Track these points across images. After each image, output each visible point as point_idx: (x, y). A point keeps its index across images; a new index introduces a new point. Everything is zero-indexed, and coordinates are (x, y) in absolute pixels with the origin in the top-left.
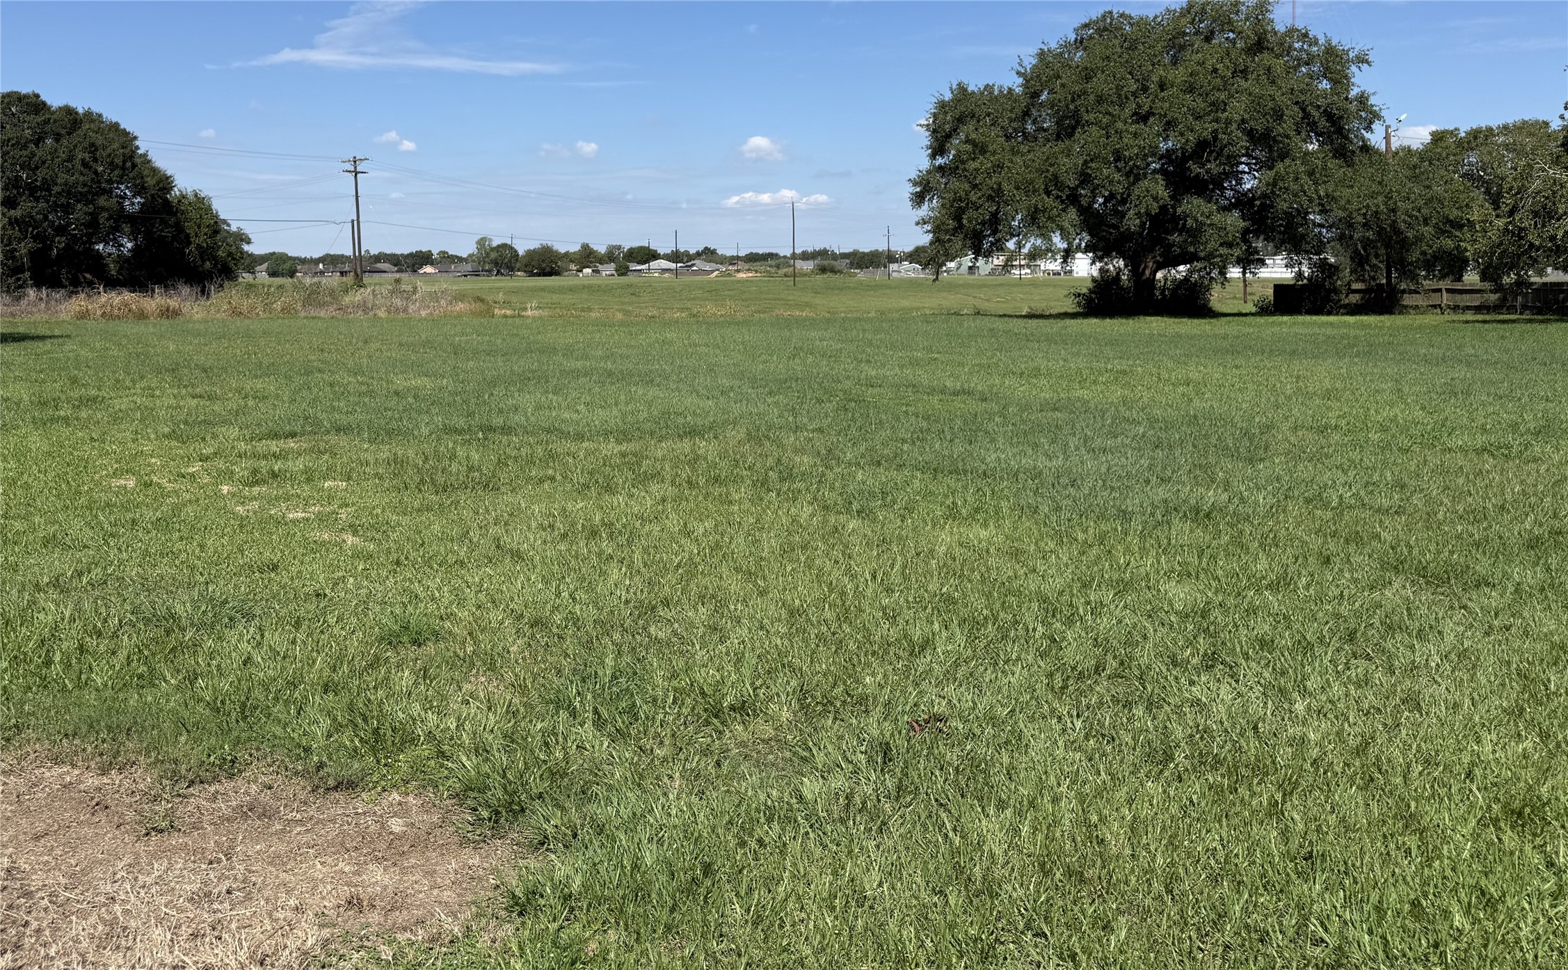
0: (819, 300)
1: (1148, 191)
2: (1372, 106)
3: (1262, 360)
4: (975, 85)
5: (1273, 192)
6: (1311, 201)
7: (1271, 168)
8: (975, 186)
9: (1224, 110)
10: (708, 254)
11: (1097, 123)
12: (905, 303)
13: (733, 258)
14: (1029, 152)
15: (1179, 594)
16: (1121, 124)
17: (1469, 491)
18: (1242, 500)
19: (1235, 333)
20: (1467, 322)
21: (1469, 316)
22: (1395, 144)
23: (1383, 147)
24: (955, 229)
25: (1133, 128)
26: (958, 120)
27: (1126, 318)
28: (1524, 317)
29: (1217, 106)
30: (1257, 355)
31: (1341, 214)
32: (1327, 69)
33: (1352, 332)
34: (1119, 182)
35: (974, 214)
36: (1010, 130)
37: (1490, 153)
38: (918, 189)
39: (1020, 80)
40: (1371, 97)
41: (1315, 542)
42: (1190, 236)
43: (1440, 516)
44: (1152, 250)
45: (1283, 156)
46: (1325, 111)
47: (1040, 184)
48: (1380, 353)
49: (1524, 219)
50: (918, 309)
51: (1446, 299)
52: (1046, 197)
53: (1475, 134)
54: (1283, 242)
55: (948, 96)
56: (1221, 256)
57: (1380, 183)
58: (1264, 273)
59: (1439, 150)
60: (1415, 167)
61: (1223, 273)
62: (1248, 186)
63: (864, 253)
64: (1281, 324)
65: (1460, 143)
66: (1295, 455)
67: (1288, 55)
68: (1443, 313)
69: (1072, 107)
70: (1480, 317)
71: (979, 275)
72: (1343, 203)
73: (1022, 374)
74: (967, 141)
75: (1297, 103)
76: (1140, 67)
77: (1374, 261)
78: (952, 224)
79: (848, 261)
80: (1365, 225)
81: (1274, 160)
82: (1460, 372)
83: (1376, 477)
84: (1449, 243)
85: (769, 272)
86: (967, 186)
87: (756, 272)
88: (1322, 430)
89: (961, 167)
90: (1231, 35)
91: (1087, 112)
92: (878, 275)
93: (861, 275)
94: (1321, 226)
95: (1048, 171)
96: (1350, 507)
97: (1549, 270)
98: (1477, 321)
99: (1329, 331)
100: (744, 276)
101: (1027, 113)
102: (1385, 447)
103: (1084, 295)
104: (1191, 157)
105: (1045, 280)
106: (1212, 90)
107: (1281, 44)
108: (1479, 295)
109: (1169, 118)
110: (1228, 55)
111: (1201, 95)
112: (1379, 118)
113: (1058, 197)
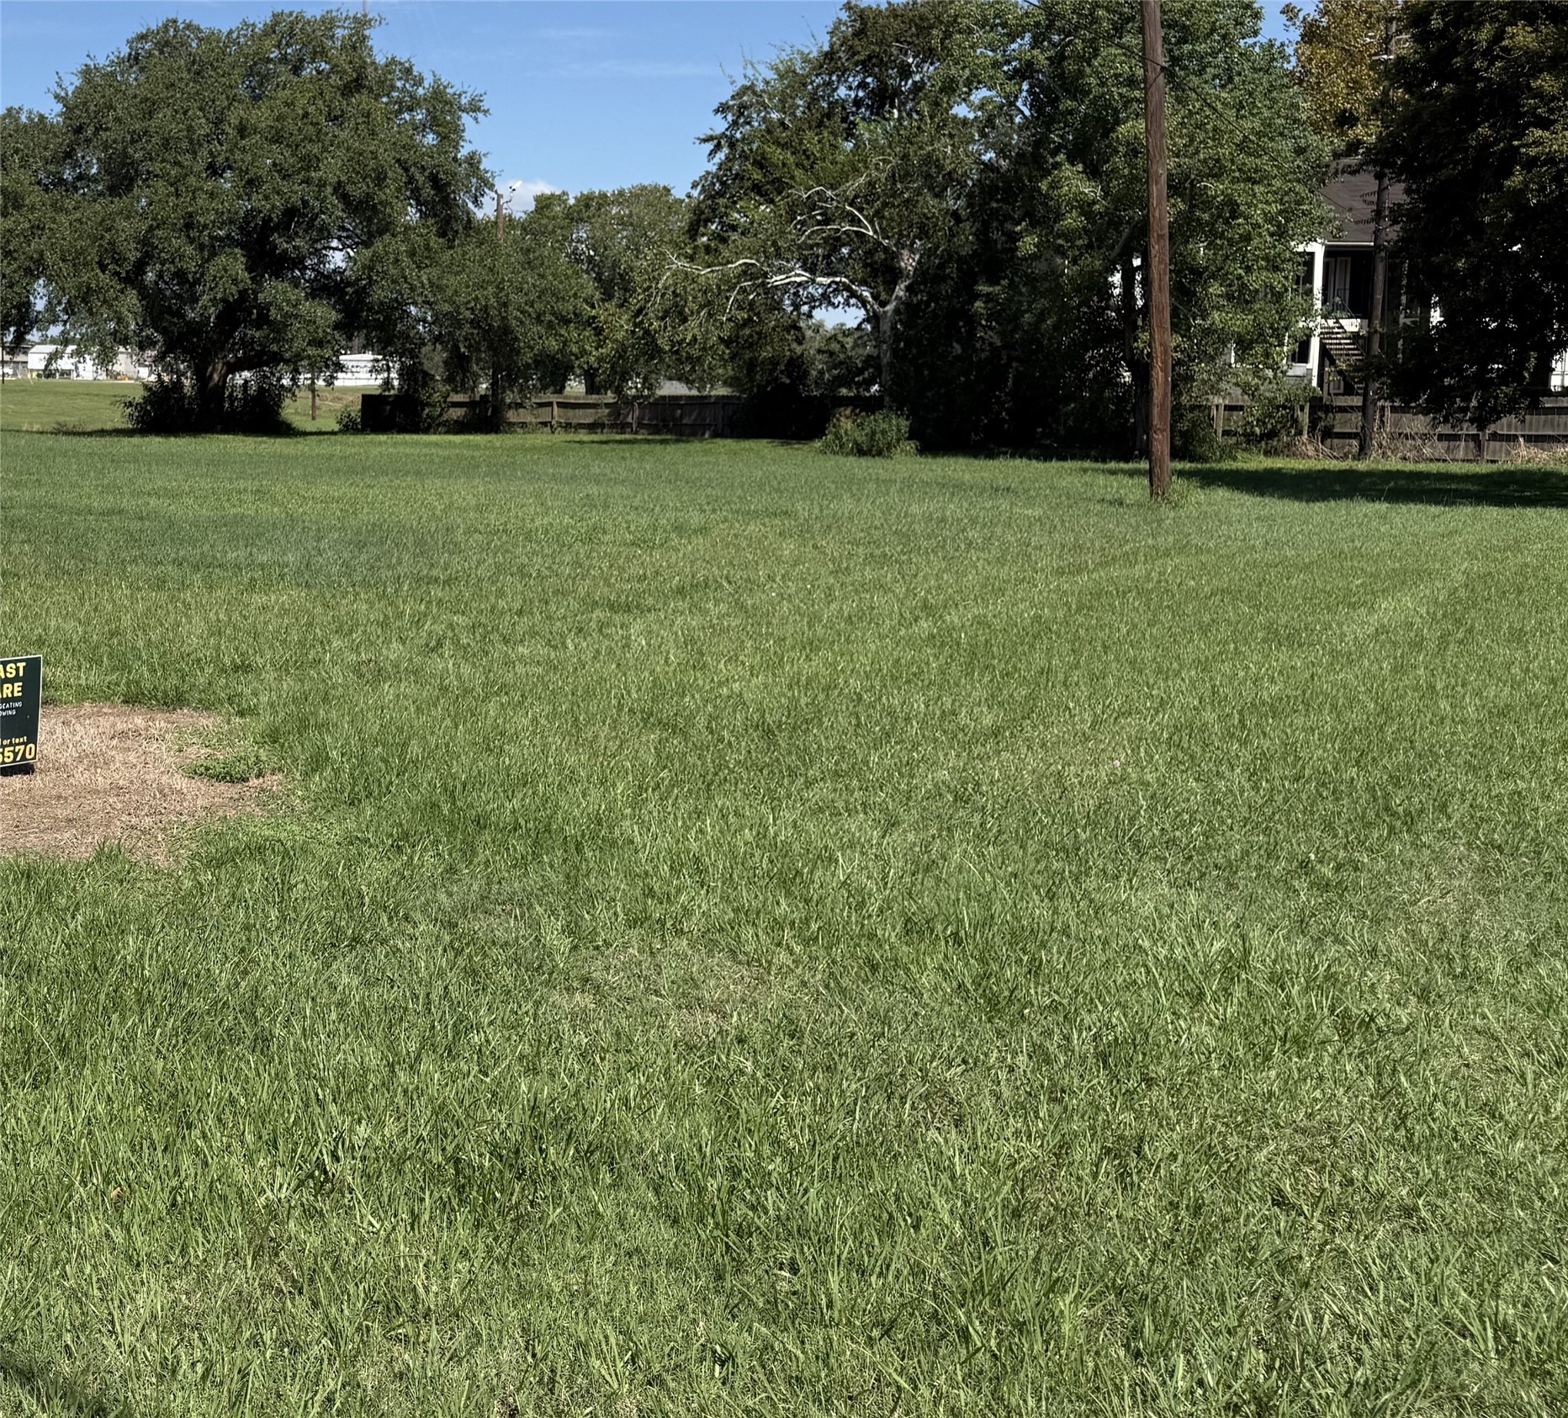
1: (226, 271)
2: (485, 171)
5: (369, 277)
6: (412, 289)
7: (368, 245)
9: (317, 169)
11: (163, 176)
16: (193, 179)
20: (581, 443)
21: (584, 436)
23: (492, 220)
25: (209, 185)
28: (639, 437)
29: (309, 163)
31: (448, 306)
32: (434, 118)
34: (191, 258)
36: (47, 175)
37: (602, 227)
39: (59, 107)
40: (484, 160)
42: (272, 331)
44: (223, 348)
45: (386, 228)
46: (431, 174)
47: (93, 255)
51: (557, 415)
52: (100, 274)
53: (586, 201)
56: (309, 357)
57: (491, 270)
58: (343, 380)
59: (544, 221)
62: (333, 266)
65: (568, 213)
67: (388, 95)
68: (554, 433)
70: (595, 437)
72: (449, 292)
75: (400, 162)
76: (213, 101)
77: (477, 368)
80: (472, 322)
81: (372, 236)
84: (553, 345)
90: (324, 67)
91: (150, 159)
95: (102, 237)
98: (593, 442)
101: (69, 155)
103: (137, 405)
104: (276, 228)
106: (302, 141)
107: (381, 82)
108: (593, 411)
109: (251, 175)
110: (321, 94)
111: (290, 146)
112: (492, 187)
113: (117, 274)
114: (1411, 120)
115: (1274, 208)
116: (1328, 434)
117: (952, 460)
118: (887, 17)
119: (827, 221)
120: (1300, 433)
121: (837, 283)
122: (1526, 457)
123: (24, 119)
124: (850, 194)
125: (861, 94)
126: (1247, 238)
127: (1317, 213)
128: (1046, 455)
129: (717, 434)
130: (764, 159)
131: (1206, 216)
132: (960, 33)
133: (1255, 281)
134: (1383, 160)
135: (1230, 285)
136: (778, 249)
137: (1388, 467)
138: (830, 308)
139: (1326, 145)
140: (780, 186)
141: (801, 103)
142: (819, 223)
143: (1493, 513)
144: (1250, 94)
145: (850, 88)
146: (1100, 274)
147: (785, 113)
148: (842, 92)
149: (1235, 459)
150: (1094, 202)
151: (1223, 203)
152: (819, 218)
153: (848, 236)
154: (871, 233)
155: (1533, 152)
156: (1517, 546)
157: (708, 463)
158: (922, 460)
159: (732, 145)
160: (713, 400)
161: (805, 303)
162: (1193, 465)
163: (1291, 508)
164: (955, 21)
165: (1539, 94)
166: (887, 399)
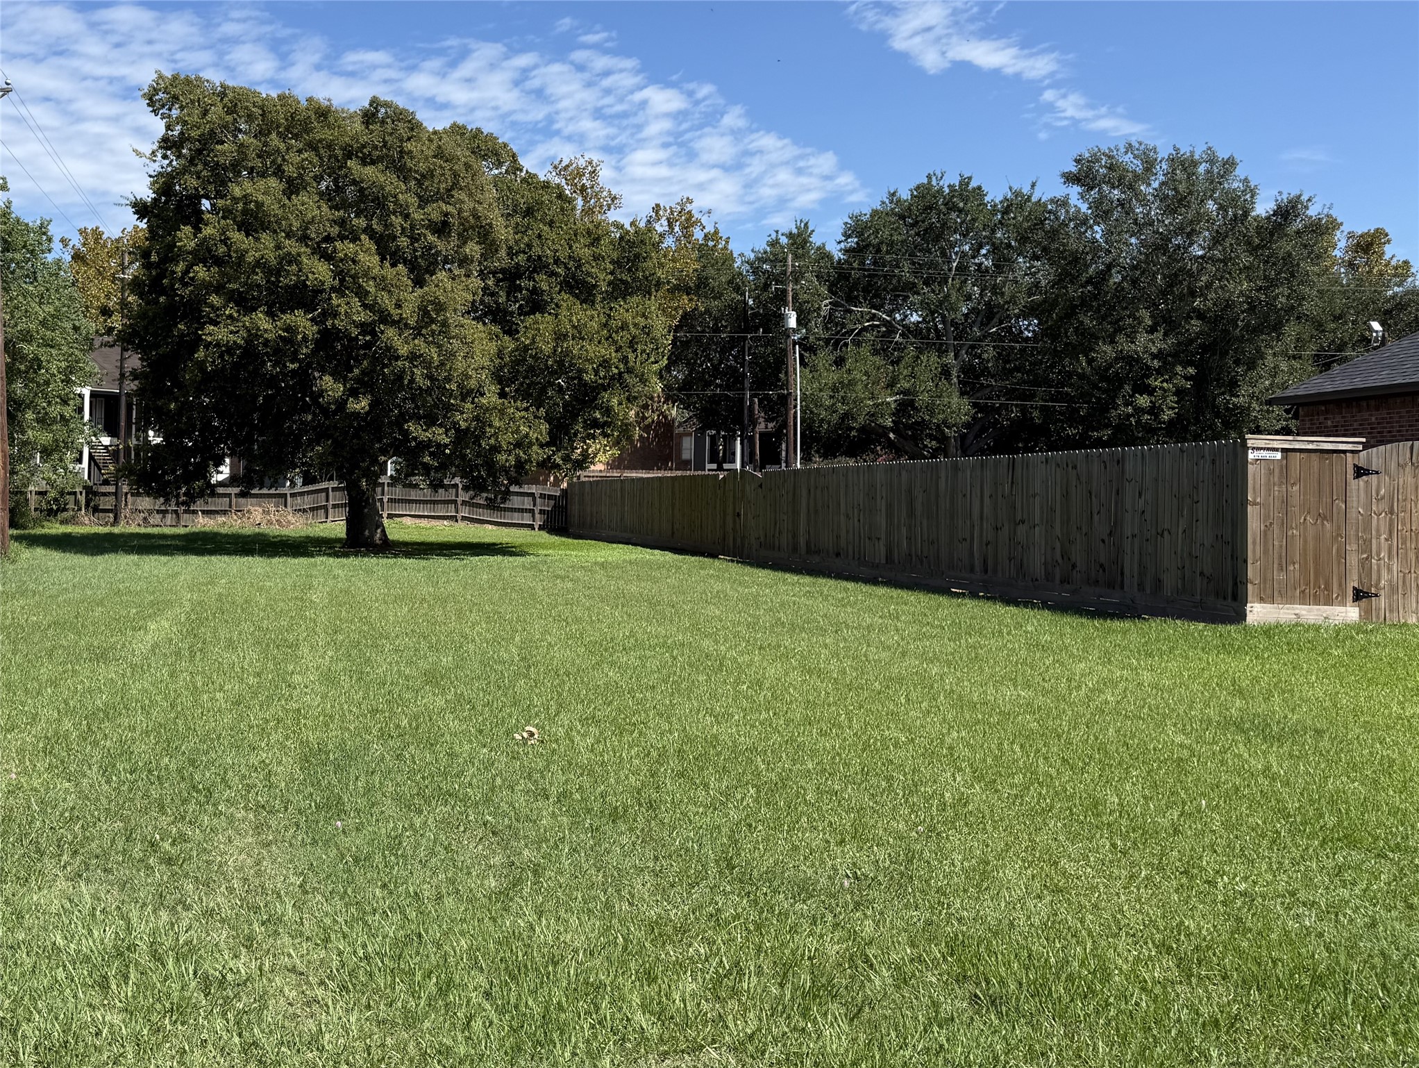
114: (142, 315)
115: (63, 365)
116: (96, 510)
120: (80, 509)
122: (203, 523)
126: (47, 383)
127: (87, 369)
131: (22, 367)
133: (55, 411)
134: (127, 339)
135: (39, 413)
137: (130, 531)
139: (91, 326)
143: (194, 560)
144: (47, 290)
149: (43, 527)
151: (33, 359)
155: (209, 339)
156: (212, 582)
162: (18, 532)
163: (84, 560)
165: (212, 306)
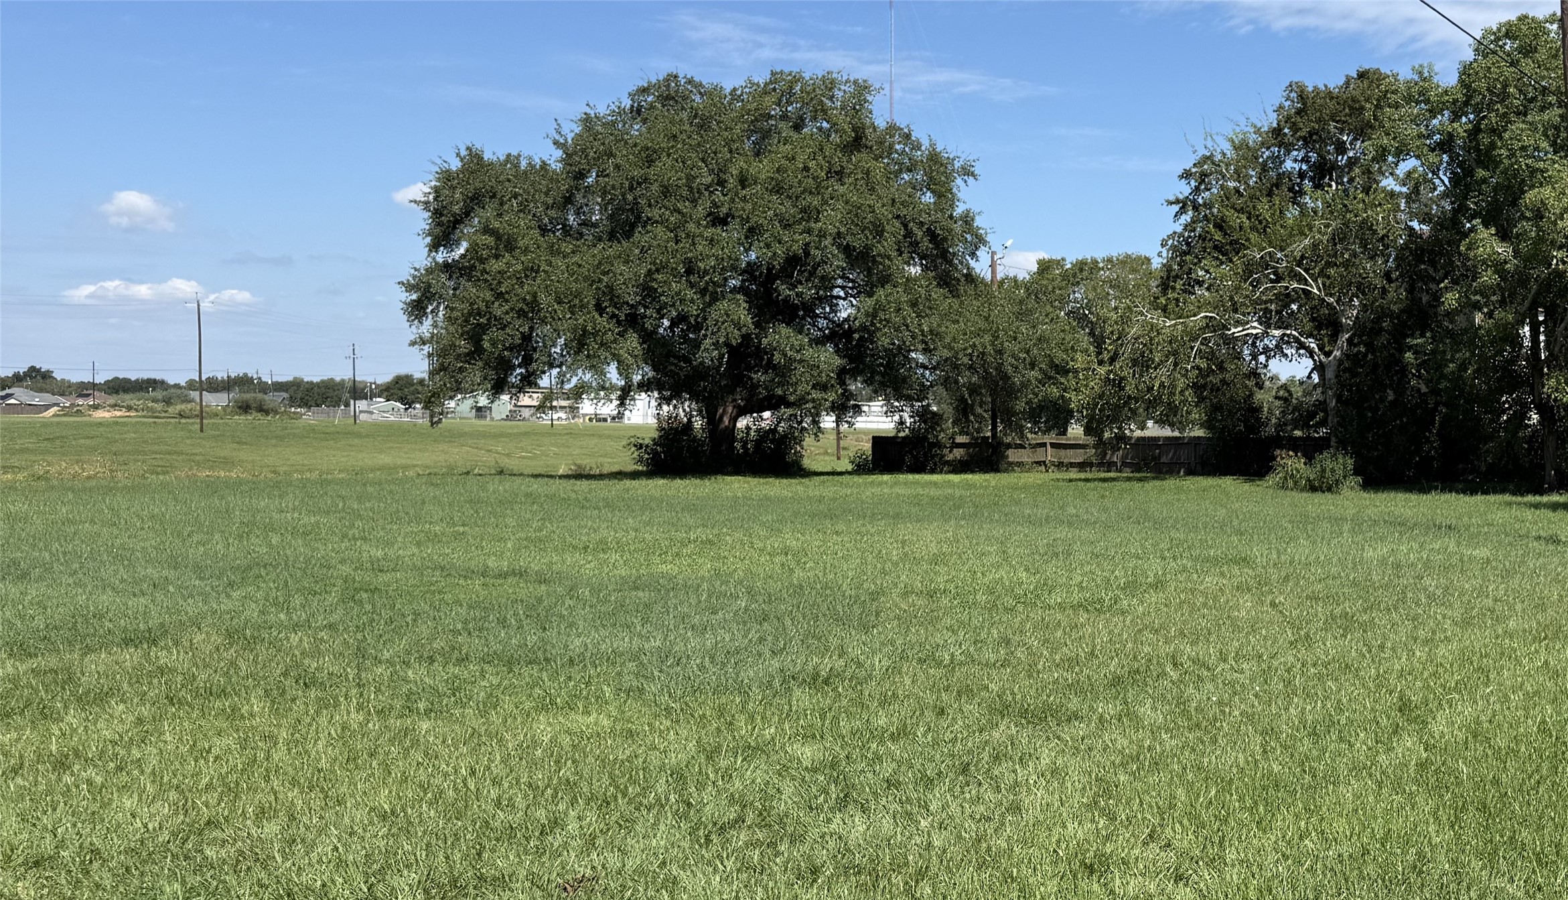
0: (244, 454)
1: (728, 316)
2: (979, 228)
3: (864, 525)
4: (493, 152)
5: (873, 324)
6: (913, 337)
7: (870, 295)
8: (499, 296)
9: (817, 220)
10: (37, 378)
11: (662, 222)
12: (385, 459)
13: (82, 386)
14: (573, 252)
15: (807, 753)
16: (692, 225)
17: (1065, 643)
18: (859, 665)
19: (831, 495)
20: (1071, 480)
21: (1074, 474)
22: (999, 277)
23: (988, 277)
24: (470, 354)
25: (708, 233)
26: (472, 199)
27: (702, 479)
28: (1122, 475)
29: (809, 214)
30: (858, 520)
31: (946, 353)
32: (931, 178)
33: (958, 493)
34: (692, 301)
35: (501, 335)
36: (546, 220)
37: (1095, 289)
38: (414, 297)
39: (559, 153)
40: (977, 218)
41: (930, 698)
42: (777, 375)
43: (1040, 667)
44: (732, 392)
45: (885, 280)
46: (929, 229)
47: (589, 298)
48: (986, 514)
49: (1122, 368)
50: (405, 468)
51: (1050, 455)
52: (597, 316)
53: (1081, 265)
54: (883, 385)
55: (455, 165)
56: (813, 400)
57: (987, 319)
58: (861, 423)
59: (1045, 282)
60: (1021, 302)
61: (816, 423)
62: (844, 315)
63: (312, 383)
64: (880, 484)
65: (1065, 276)
66: (905, 621)
67: (888, 157)
68: (1047, 471)
69: (630, 197)
70: (1083, 476)
71: (492, 419)
72: (948, 340)
73: (586, 548)
74: (487, 230)
75: (898, 217)
76: (715, 153)
77: (979, 410)
78: (464, 345)
79: (285, 395)
80: (970, 367)
81: (873, 286)
82: (1062, 533)
83: (983, 635)
84: (1055, 392)
85: (152, 410)
86: (488, 295)
87: (129, 408)
88: (931, 595)
89: (479, 267)
90: (825, 125)
91: (650, 206)
92: (338, 417)
93: (310, 417)
94: (925, 367)
95: (600, 281)
96: (961, 664)
97: (1150, 424)
98: (1080, 480)
99: (933, 492)
100: (107, 415)
101: (568, 200)
102: (992, 607)
103: (647, 446)
104: (778, 275)
105: (586, 428)
106: (802, 193)
107: (881, 143)
108: (1082, 451)
109: (752, 223)
110: (821, 150)
111: (790, 198)
112: (985, 243)
113: (614, 316)
117: (1392, 495)
118: (1324, 98)
119: (1279, 279)
121: (1288, 336)
123: (523, 164)
124: (1298, 255)
125: (1304, 167)
128: (1472, 490)
129: (1191, 472)
130: (1224, 222)
132: (1390, 107)
136: (1235, 303)
138: (1283, 359)
140: (1237, 247)
141: (1254, 173)
142: (1272, 281)
145: (1296, 161)
146: (1513, 326)
147: (1239, 182)
148: (1289, 165)
150: (1506, 262)
152: (1272, 276)
153: (1297, 293)
154: (1315, 291)
157: (1178, 500)
158: (1365, 495)
159: (1196, 208)
160: (1186, 441)
161: (1261, 353)
164: (1385, 95)
166: (1333, 439)
